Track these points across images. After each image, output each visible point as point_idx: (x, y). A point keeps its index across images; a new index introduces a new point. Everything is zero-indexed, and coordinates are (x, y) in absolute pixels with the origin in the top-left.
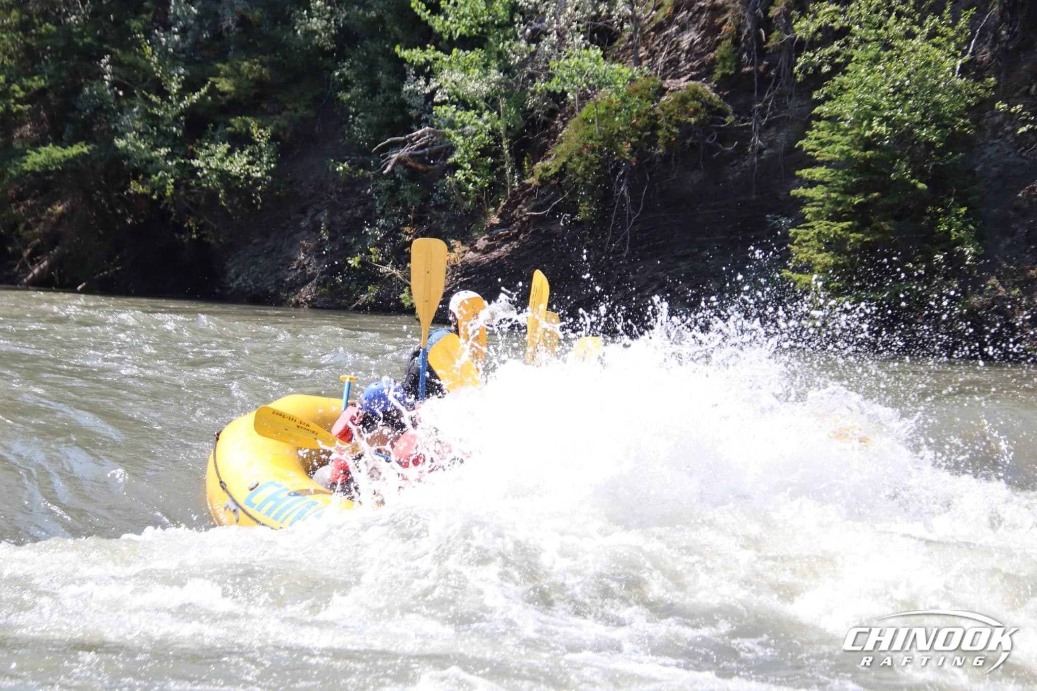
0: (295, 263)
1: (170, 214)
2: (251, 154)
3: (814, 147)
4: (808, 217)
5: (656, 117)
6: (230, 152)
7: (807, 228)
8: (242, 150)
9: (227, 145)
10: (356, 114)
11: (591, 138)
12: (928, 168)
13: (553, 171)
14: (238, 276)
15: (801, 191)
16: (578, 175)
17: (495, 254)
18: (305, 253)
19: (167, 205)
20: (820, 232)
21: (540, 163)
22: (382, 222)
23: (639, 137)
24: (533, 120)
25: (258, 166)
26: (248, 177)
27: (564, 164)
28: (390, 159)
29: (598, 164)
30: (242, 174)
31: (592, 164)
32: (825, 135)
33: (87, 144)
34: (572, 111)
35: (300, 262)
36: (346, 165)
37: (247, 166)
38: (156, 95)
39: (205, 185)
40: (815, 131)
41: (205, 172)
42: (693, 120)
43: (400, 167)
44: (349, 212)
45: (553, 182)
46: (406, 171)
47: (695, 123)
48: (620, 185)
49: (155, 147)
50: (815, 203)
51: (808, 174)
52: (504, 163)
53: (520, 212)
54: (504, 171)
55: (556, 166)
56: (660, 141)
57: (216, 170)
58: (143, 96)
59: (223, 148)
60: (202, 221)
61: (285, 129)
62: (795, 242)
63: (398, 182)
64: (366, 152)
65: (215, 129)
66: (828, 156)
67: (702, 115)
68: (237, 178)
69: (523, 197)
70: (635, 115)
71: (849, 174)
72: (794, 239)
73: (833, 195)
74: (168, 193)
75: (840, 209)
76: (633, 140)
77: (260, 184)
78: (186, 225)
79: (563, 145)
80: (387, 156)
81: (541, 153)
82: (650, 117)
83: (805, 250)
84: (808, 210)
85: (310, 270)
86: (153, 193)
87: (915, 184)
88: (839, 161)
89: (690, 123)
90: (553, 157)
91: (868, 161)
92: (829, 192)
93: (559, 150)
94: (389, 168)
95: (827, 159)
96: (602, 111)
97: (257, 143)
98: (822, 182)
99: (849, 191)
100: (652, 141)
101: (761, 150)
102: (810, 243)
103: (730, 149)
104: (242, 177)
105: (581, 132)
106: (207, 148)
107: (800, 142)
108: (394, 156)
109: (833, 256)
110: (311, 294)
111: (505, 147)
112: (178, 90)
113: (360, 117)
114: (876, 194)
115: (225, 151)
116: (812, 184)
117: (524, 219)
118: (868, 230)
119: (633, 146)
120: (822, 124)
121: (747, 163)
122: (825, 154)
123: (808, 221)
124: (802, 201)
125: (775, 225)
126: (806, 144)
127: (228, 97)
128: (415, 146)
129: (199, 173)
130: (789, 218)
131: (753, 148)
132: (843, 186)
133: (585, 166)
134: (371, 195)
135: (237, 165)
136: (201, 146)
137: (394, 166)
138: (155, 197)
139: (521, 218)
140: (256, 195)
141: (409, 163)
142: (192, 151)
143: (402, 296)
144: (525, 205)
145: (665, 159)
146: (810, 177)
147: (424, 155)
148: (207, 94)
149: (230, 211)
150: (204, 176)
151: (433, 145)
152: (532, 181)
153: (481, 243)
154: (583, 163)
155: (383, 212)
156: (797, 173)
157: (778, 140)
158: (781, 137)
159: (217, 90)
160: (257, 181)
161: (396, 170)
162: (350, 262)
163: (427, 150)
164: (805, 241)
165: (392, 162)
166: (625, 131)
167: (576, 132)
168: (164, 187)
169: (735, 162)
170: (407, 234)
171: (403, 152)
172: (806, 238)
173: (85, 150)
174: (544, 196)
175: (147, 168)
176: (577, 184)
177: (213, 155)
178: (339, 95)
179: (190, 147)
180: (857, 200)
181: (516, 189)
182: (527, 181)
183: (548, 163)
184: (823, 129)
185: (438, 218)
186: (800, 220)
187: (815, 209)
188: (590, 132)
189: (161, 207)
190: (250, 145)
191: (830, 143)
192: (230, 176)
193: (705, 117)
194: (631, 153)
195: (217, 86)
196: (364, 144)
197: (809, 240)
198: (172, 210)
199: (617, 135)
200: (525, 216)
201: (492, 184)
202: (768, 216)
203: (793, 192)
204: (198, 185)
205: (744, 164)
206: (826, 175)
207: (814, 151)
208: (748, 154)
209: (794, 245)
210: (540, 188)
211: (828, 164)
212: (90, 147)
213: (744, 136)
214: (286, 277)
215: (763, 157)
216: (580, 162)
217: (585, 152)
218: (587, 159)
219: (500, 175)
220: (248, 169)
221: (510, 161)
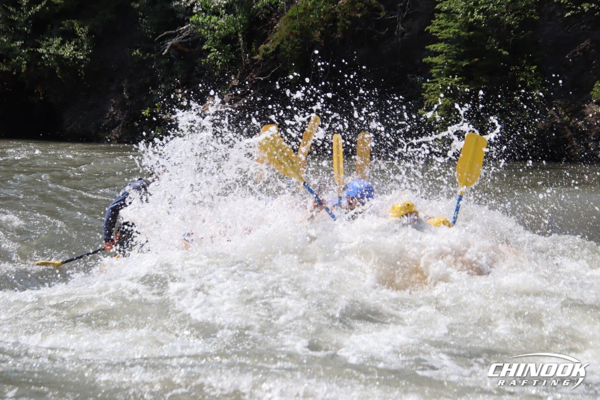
0: (108, 114)
1: (25, 84)
2: (76, 44)
3: (437, 30)
4: (434, 75)
5: (336, 14)
6: (63, 43)
7: (434, 82)
8: (70, 42)
9: (61, 39)
10: (143, 17)
11: (295, 28)
12: (509, 41)
13: (271, 51)
14: (71, 123)
15: (429, 59)
16: (287, 53)
17: (236, 105)
18: (114, 107)
19: (22, 78)
20: (442, 85)
21: (263, 45)
22: (163, 86)
23: (326, 27)
24: (258, 18)
25: (81, 52)
26: (75, 59)
27: (278, 46)
28: (167, 45)
29: (299, 45)
30: (71, 57)
31: (296, 45)
32: (443, 23)
34: (282, 12)
35: (111, 113)
36: (138, 51)
37: (74, 52)
38: (12, 7)
39: (47, 65)
40: (437, 20)
41: (47, 56)
42: (359, 15)
43: (173, 51)
44: (141, 80)
45: (272, 57)
46: (177, 53)
47: (361, 17)
48: (314, 58)
49: (13, 41)
50: (438, 66)
51: (434, 48)
52: (239, 46)
53: (251, 77)
54: (240, 51)
55: (273, 47)
56: (339, 29)
57: (53, 54)
58: (4, 7)
59: (57, 41)
60: (46, 88)
61: (97, 28)
62: (426, 92)
63: (172, 60)
64: (152, 41)
65: (52, 28)
66: (446, 36)
67: (365, 12)
68: (67, 60)
69: (253, 68)
70: (322, 13)
71: (459, 47)
72: (425, 89)
73: (450, 61)
74: (23, 71)
75: (454, 69)
76: (322, 29)
77: (82, 63)
78: (35, 91)
79: (277, 34)
80: (164, 43)
81: (264, 39)
82: (332, 14)
83: (433, 96)
84: (434, 71)
85: (117, 118)
86: (13, 71)
87: (501, 52)
88: (452, 38)
89: (357, 18)
90: (271, 41)
91: (471, 38)
92: (446, 59)
93: (274, 37)
94: (166, 51)
95: (445, 38)
96: (301, 11)
97: (79, 37)
98: (441, 53)
99: (459, 57)
100: (334, 29)
101: (403, 33)
102: (435, 92)
103: (384, 33)
104: (71, 59)
105: (289, 24)
106: (47, 41)
107: (428, 28)
108: (169, 43)
109: (450, 101)
110: (119, 133)
111: (240, 36)
112: (27, 3)
113: (146, 19)
114: (476, 59)
115: (60, 43)
116: (436, 54)
117: (254, 82)
118: (472, 82)
119: (322, 33)
120: (441, 16)
121: (394, 42)
122: (443, 35)
123: (434, 78)
124: (431, 65)
125: (413, 81)
126: (432, 29)
127: (60, 7)
128: (182, 37)
129: (43, 57)
130: (422, 76)
131: (398, 32)
132: (456, 55)
133: (293, 48)
134: (155, 69)
135: (68, 51)
136: (43, 39)
137: (169, 50)
138: (14, 73)
139: (251, 82)
140: (81, 70)
141: (179, 48)
142: (38, 42)
144: (254, 73)
145: (343, 41)
146: (434, 50)
147: (189, 41)
148: (46, 6)
149: (64, 81)
150: (46, 59)
151: (194, 36)
152: (258, 57)
153: (227, 98)
154: (290, 45)
155: (163, 80)
156: (427, 47)
157: (414, 27)
158: (416, 25)
159: (52, 3)
160: (81, 62)
161: (171, 52)
162: (143, 113)
163: (190, 39)
164: (432, 91)
165: (168, 47)
166: (317, 23)
167: (285, 25)
168: (20, 66)
169: (387, 41)
170: (178, 93)
171: (175, 41)
172: (433, 89)
174: (266, 66)
175: (8, 54)
176: (288, 58)
177: (51, 45)
178: (132, 4)
179: (37, 40)
180: (464, 64)
181: (248, 63)
182: (255, 58)
183: (268, 46)
184: (442, 19)
186: (429, 78)
187: (438, 70)
188: (293, 25)
189: (19, 79)
190: (75, 38)
191: (447, 27)
192: (63, 59)
193: (367, 13)
194: (321, 37)
196: (149, 36)
197: (435, 90)
198: (26, 81)
199: (311, 26)
200: (255, 80)
201: (231, 60)
202: (409, 75)
203: (424, 60)
204: (43, 65)
205: (392, 43)
206: (445, 48)
207: (437, 33)
208: (395, 36)
209: (425, 93)
210: (264, 61)
211: (446, 41)
213: (392, 25)
214: (102, 123)
215: (404, 38)
216: (288, 44)
217: (291, 38)
218: (293, 42)
219: (238, 54)
220: (75, 54)
221: (244, 45)
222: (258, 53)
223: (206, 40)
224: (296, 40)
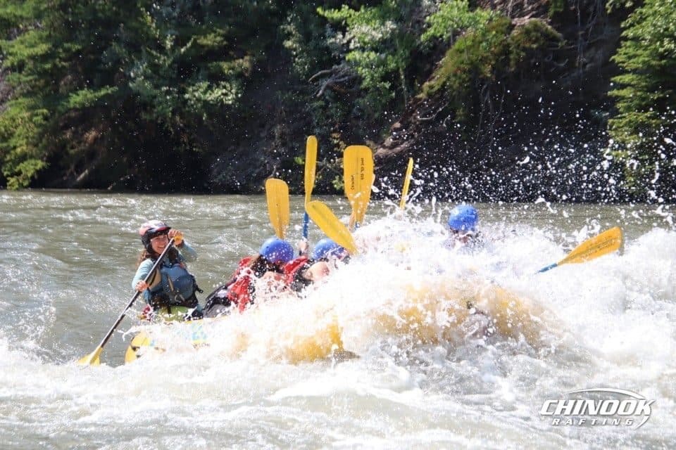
0: (259, 163)
1: (171, 132)
2: (224, 88)
3: (623, 60)
4: (621, 110)
5: (508, 45)
6: (210, 88)
7: (621, 118)
8: (218, 85)
9: (207, 83)
10: (296, 56)
11: (462, 63)
13: (436, 88)
14: (219, 174)
15: (615, 92)
16: (454, 90)
17: (398, 149)
19: (168, 127)
20: (630, 121)
21: (427, 83)
23: (497, 60)
24: (421, 53)
25: (229, 96)
26: (223, 104)
27: (445, 83)
28: (321, 86)
29: (468, 81)
30: (218, 102)
31: (464, 81)
32: (631, 51)
33: (110, 87)
34: (449, 45)
36: (290, 93)
37: (222, 97)
38: (156, 50)
39: (193, 111)
40: (624, 48)
41: (192, 102)
42: (535, 46)
43: (329, 91)
45: (437, 96)
46: (333, 94)
47: (537, 48)
48: (484, 95)
49: (157, 87)
50: (625, 100)
51: (621, 79)
52: (401, 85)
53: (415, 118)
54: (402, 90)
55: (438, 85)
56: (512, 63)
57: (200, 100)
58: (147, 51)
59: (204, 85)
60: (192, 137)
61: (247, 70)
62: (613, 129)
63: (327, 102)
64: (305, 82)
65: (198, 71)
66: (634, 66)
67: (542, 42)
68: (216, 105)
69: (416, 108)
70: (493, 45)
71: (650, 78)
72: (612, 126)
73: (639, 94)
74: (168, 119)
75: (644, 103)
76: (493, 62)
77: (231, 109)
78: (182, 140)
79: (443, 69)
80: (319, 84)
81: (428, 76)
82: (504, 46)
83: (620, 134)
84: (620, 105)
86: (157, 119)
88: (642, 69)
89: (532, 49)
90: (436, 78)
91: (663, 67)
92: (635, 92)
93: (440, 73)
94: (321, 92)
95: (633, 68)
96: (469, 43)
97: (228, 80)
98: (630, 85)
99: (650, 90)
100: (506, 62)
101: (585, 65)
102: (623, 129)
103: (562, 65)
104: (219, 105)
105: (456, 59)
106: (194, 85)
107: (613, 57)
108: (324, 84)
111: (402, 73)
112: (171, 45)
113: (299, 59)
114: (671, 91)
115: (206, 87)
116: (623, 86)
117: (417, 123)
119: (493, 68)
120: (628, 43)
121: (575, 74)
122: (631, 64)
123: (621, 113)
124: (617, 99)
125: (598, 117)
126: (617, 58)
127: (206, 49)
128: (338, 76)
129: (188, 104)
130: (607, 112)
131: (579, 63)
132: (646, 86)
133: (459, 83)
134: (309, 112)
135: (215, 96)
136: (189, 85)
137: (325, 90)
138: (159, 122)
139: (415, 123)
140: (229, 116)
141: (335, 88)
142: (184, 88)
143: (334, 182)
144: (418, 114)
145: (516, 75)
146: (621, 81)
147: (345, 81)
148: (191, 47)
149: (211, 129)
150: (192, 105)
151: (350, 75)
152: (422, 95)
153: (389, 141)
154: (457, 81)
155: (318, 123)
157: (597, 57)
158: (599, 55)
159: (199, 45)
160: (229, 107)
161: (325, 93)
162: (297, 161)
163: (347, 78)
164: (619, 127)
165: (323, 88)
166: (487, 57)
167: (452, 59)
168: (164, 114)
169: (566, 74)
170: (335, 138)
171: (330, 81)
172: (621, 125)
173: (110, 92)
174: (430, 106)
175: (152, 101)
176: (455, 95)
177: (197, 90)
178: (284, 43)
179: (182, 85)
180: (656, 96)
181: (411, 102)
182: (419, 96)
183: (433, 83)
184: (629, 47)
185: (357, 126)
186: (615, 113)
187: (625, 104)
188: (461, 59)
189: (164, 128)
190: (223, 81)
191: (635, 56)
192: (210, 104)
193: (544, 44)
194: (492, 72)
195: (198, 41)
196: (302, 77)
197: (623, 127)
198: (172, 130)
199: (481, 60)
200: (418, 121)
201: (393, 101)
202: (592, 111)
203: (609, 93)
204: (188, 111)
205: (573, 75)
206: (633, 80)
207: (623, 62)
208: (576, 68)
210: (428, 100)
211: (634, 71)
212: (112, 89)
213: (572, 55)
214: (253, 172)
216: (455, 81)
217: (459, 72)
218: (460, 78)
219: (399, 93)
220: (222, 99)
221: (406, 84)
222: (422, 92)
223: (364, 79)
224: (464, 76)
